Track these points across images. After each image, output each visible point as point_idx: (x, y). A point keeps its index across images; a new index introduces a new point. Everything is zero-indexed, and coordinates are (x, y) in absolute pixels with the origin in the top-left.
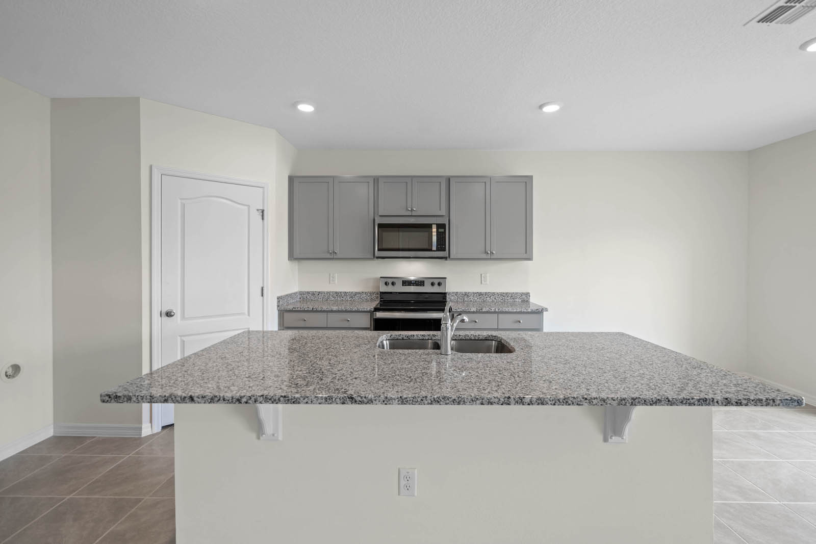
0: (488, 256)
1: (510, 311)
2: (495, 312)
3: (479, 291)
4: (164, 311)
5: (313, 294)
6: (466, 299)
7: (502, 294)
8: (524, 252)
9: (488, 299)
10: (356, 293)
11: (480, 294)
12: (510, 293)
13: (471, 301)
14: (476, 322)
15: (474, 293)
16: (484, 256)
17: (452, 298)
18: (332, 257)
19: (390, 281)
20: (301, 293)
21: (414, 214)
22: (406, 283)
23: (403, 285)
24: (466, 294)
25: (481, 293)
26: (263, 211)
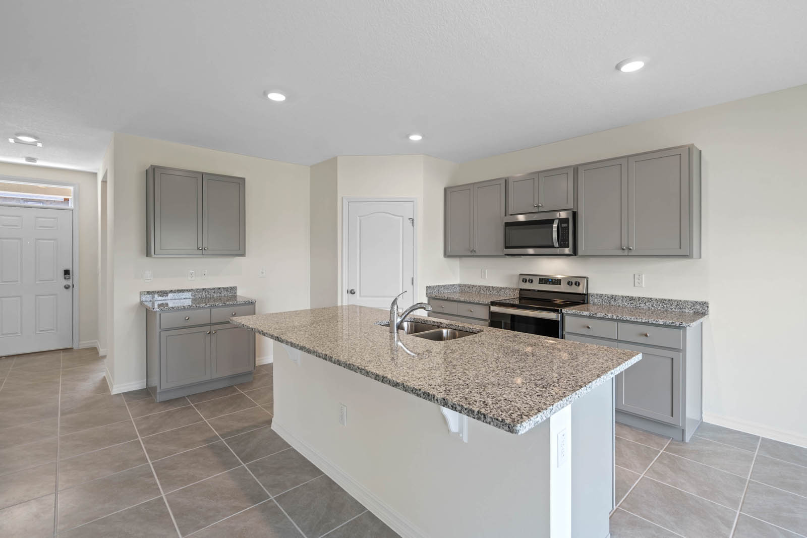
0: (625, 252)
1: (632, 320)
2: (612, 319)
3: (630, 295)
4: (350, 290)
5: (469, 286)
6: (613, 303)
7: (662, 301)
8: (678, 247)
9: (642, 305)
10: (501, 289)
11: (632, 299)
12: (675, 301)
13: (619, 306)
14: (589, 328)
15: (623, 297)
16: (620, 253)
17: (596, 300)
18: (472, 254)
19: (528, 278)
20: (460, 285)
21: (541, 209)
22: (544, 280)
23: (539, 283)
24: (613, 297)
25: (632, 297)
26: (413, 220)
